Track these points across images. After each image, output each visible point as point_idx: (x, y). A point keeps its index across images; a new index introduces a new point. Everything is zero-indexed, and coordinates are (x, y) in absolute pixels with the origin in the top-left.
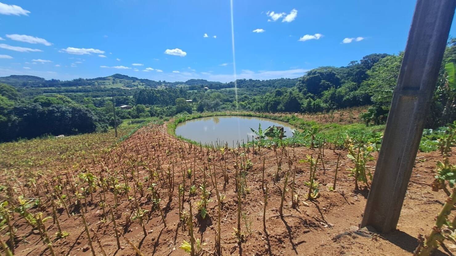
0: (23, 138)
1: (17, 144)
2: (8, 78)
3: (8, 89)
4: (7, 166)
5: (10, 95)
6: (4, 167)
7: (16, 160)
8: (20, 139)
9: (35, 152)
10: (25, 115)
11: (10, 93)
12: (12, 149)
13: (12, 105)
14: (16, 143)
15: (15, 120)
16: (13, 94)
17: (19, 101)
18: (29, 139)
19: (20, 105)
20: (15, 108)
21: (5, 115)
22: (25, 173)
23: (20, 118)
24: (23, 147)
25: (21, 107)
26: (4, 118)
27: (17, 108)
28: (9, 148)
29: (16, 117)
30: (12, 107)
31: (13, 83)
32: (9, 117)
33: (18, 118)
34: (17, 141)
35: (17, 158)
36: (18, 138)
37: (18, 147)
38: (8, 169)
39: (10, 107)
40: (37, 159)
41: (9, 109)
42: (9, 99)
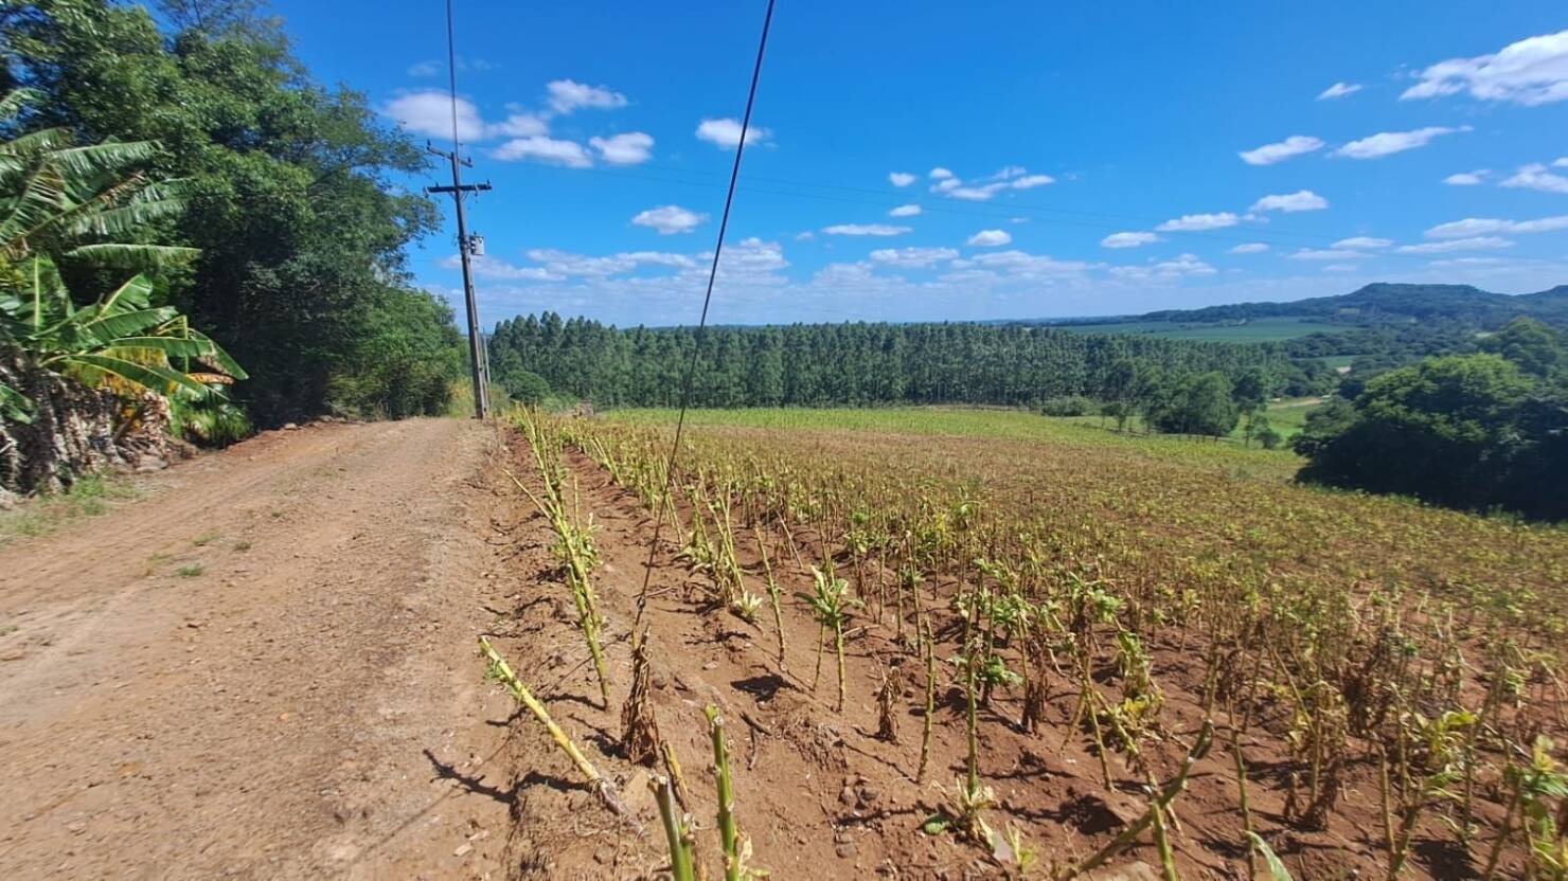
0: (1508, 509)
1: (1481, 524)
2: (1543, 299)
3: (1532, 336)
4: (1432, 585)
5: (1530, 355)
6: (1423, 584)
7: (1467, 577)
8: (1498, 513)
9: (1535, 576)
10: (1552, 432)
11: (1533, 350)
12: (1462, 534)
13: (1523, 391)
14: (1480, 521)
15: (1508, 445)
16: (1540, 354)
17: (1551, 381)
18: (1529, 520)
19: (1552, 393)
20: (1531, 405)
21: (1484, 421)
22: (1485, 634)
23: (1527, 441)
24: (1497, 539)
25: (1552, 402)
26: (1478, 431)
27: (1535, 402)
28: (1452, 529)
29: (1515, 435)
30: (1522, 399)
31: (1551, 315)
32: (1494, 432)
33: (1523, 438)
34: (1484, 514)
35: (1472, 573)
36: (1490, 507)
37: (1483, 536)
38: (1433, 595)
39: (1516, 396)
40: (1537, 603)
41: (1507, 404)
42: (1520, 371)
